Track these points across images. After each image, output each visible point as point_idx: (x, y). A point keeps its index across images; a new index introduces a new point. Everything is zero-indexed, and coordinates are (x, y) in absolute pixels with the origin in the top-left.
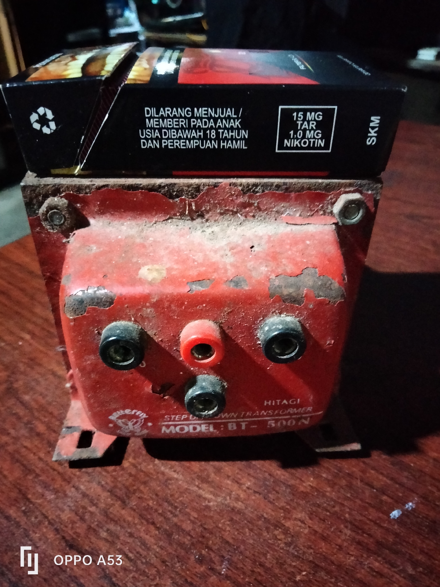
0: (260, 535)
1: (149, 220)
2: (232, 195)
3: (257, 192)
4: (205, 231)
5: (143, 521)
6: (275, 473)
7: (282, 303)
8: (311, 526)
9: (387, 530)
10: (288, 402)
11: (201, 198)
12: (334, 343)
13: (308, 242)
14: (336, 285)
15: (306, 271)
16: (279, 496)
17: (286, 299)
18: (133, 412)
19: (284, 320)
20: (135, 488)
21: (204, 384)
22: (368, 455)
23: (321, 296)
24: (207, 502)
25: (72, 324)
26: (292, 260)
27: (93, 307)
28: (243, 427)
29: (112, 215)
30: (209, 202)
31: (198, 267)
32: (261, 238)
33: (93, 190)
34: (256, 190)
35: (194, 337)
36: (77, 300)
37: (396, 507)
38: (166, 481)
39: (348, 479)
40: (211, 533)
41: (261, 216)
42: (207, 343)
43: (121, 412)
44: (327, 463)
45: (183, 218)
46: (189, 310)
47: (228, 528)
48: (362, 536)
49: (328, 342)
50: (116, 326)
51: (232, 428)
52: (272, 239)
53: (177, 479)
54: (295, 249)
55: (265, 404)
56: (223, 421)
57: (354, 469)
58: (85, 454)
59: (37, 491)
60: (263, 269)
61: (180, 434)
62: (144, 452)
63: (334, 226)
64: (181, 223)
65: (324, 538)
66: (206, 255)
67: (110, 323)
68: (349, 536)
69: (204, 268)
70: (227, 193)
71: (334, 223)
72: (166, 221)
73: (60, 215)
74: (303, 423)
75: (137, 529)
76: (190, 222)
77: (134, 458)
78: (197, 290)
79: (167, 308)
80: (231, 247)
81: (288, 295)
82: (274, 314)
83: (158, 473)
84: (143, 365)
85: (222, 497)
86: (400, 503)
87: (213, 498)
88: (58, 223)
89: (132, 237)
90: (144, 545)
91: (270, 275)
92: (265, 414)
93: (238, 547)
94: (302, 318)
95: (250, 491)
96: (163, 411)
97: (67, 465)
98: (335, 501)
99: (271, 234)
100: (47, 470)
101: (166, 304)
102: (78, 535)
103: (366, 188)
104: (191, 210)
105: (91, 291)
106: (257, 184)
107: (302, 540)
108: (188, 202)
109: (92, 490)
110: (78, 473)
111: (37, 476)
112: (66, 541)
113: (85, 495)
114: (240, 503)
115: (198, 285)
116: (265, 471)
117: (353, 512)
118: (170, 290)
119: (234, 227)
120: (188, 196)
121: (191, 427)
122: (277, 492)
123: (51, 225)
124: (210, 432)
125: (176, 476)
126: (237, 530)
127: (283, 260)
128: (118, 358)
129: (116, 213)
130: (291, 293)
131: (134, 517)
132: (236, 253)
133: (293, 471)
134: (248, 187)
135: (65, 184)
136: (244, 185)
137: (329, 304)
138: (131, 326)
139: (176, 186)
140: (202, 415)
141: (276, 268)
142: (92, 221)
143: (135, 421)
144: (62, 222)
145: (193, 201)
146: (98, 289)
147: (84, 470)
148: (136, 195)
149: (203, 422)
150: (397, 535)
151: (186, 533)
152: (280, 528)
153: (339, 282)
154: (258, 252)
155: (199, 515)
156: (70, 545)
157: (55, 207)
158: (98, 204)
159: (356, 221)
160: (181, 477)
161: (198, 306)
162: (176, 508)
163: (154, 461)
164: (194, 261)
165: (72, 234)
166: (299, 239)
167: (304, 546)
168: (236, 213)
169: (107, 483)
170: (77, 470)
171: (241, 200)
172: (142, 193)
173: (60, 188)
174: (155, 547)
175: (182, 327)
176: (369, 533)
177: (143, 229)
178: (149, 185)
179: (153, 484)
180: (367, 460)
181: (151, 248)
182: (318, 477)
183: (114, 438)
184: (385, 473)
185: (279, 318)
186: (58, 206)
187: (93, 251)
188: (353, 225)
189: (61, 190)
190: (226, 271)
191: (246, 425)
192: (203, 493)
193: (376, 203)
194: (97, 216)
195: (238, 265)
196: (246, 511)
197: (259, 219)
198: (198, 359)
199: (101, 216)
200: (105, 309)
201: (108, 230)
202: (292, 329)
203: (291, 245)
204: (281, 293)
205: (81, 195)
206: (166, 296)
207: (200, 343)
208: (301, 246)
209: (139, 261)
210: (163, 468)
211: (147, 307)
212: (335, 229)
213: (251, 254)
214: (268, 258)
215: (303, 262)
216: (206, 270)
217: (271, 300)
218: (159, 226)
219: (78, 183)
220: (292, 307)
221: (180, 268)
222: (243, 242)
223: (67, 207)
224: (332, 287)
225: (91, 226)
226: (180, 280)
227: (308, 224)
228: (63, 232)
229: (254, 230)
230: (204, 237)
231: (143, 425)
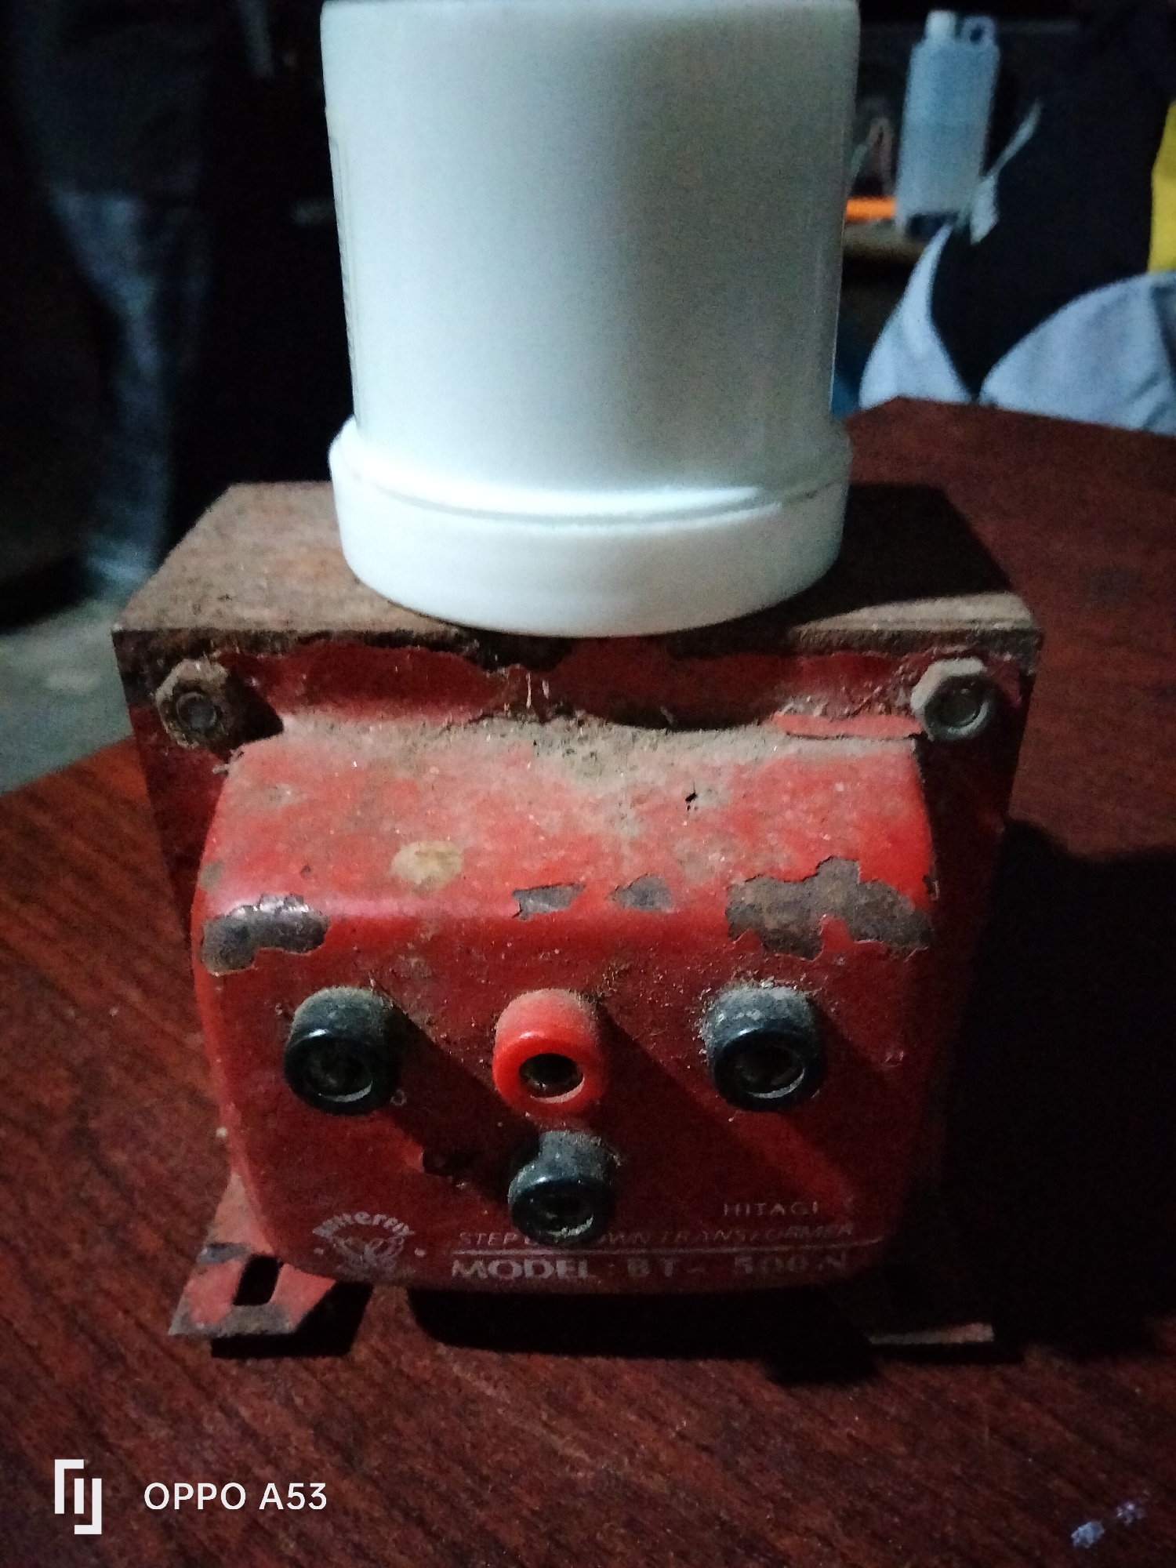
1: (432, 719)
4: (573, 752)
5: (396, 1513)
6: (757, 1397)
7: (761, 950)
8: (848, 1553)
10: (787, 1210)
12: (905, 1058)
13: (840, 787)
14: (907, 905)
15: (826, 869)
16: (765, 1461)
17: (776, 943)
18: (376, 1221)
19: (769, 998)
20: (380, 1419)
21: (558, 1156)
22: (1017, 1359)
23: (865, 936)
24: (568, 1469)
25: (219, 989)
26: (791, 834)
27: (272, 948)
28: (669, 1269)
29: (340, 705)
31: (545, 850)
32: (717, 772)
33: (291, 646)
35: (527, 1035)
36: (233, 931)
37: (1088, 1514)
38: (464, 1404)
39: (957, 1422)
42: (564, 1053)
43: (344, 1220)
45: (518, 716)
46: (519, 964)
49: (890, 1056)
50: (329, 1000)
51: (639, 1271)
52: (745, 776)
53: (491, 1400)
54: (803, 806)
55: (725, 1215)
56: (614, 1252)
57: (975, 1395)
58: (252, 1321)
59: (126, 1415)
60: (716, 858)
61: (501, 1282)
62: (410, 1321)
63: (912, 743)
64: (513, 728)
66: (569, 817)
67: (314, 991)
69: (562, 853)
71: (911, 736)
72: (474, 724)
73: (206, 706)
74: (830, 1267)
75: (376, 1534)
76: (536, 726)
77: (383, 1336)
78: (539, 911)
79: (461, 956)
80: (636, 795)
81: (777, 931)
82: (742, 979)
83: (443, 1381)
84: (398, 1099)
85: (611, 1457)
86: (1100, 1501)
87: (587, 1459)
88: (201, 726)
89: (387, 764)
91: (731, 877)
92: (726, 1238)
94: (815, 992)
95: (687, 1444)
96: (455, 1220)
97: (207, 1347)
98: (917, 1485)
99: (743, 763)
100: (156, 1356)
101: (459, 947)
102: (223, 1547)
103: (997, 646)
104: (537, 697)
105: (267, 907)
108: (532, 678)
109: (268, 1420)
110: (234, 1372)
111: (130, 1372)
113: (248, 1433)
114: (657, 1477)
115: (541, 898)
116: (730, 1391)
117: (968, 1522)
118: (469, 909)
119: (649, 740)
121: (528, 1265)
122: (760, 1451)
123: (185, 730)
124: (581, 1280)
125: (490, 1391)
127: (770, 835)
128: (333, 1082)
129: (349, 702)
130: (786, 926)
131: (372, 1501)
132: (647, 813)
133: (805, 1393)
135: (221, 630)
137: (887, 955)
138: (366, 1001)
140: (553, 1238)
141: (749, 858)
142: (288, 721)
143: (381, 1242)
144: (213, 721)
145: (546, 676)
146: (288, 902)
147: (251, 1363)
148: (398, 658)
149: (559, 1252)
151: (508, 1553)
153: (916, 900)
154: (707, 812)
155: (544, 1506)
157: (196, 686)
158: (303, 681)
159: (970, 734)
160: (504, 1395)
161: (540, 952)
162: (485, 1480)
163: (435, 1348)
164: (537, 831)
165: (234, 753)
166: (816, 776)
169: (306, 1403)
170: (232, 1362)
172: (412, 653)
173: (210, 639)
175: (502, 1005)
177: (414, 745)
178: (431, 635)
179: (428, 1412)
180: (1012, 1371)
181: (431, 796)
182: (873, 1413)
183: (328, 1284)
184: (1060, 1409)
185: (755, 991)
186: (203, 683)
187: (284, 802)
188: (964, 741)
189: (212, 643)
190: (618, 859)
191: (675, 1264)
192: (561, 1442)
193: (1027, 684)
194: (301, 709)
195: (652, 845)
196: (673, 1502)
198: (540, 1093)
199: (311, 707)
200: (302, 954)
201: (326, 746)
202: (787, 1022)
203: (793, 793)
204: (760, 924)
205: (261, 656)
206: (459, 925)
207: (541, 1051)
208: (819, 799)
209: (394, 829)
210: (456, 1369)
211: (408, 954)
212: (917, 751)
213: (687, 817)
214: (731, 830)
215: (820, 841)
216: (563, 859)
217: (734, 942)
218: (458, 736)
219: (254, 628)
220: (790, 963)
221: (500, 849)
222: (670, 784)
223: (224, 687)
224: (896, 913)
225: (285, 734)
226: (495, 883)
227: (843, 736)
228: (214, 747)
229: (700, 751)
230: (568, 767)
231: (402, 1253)
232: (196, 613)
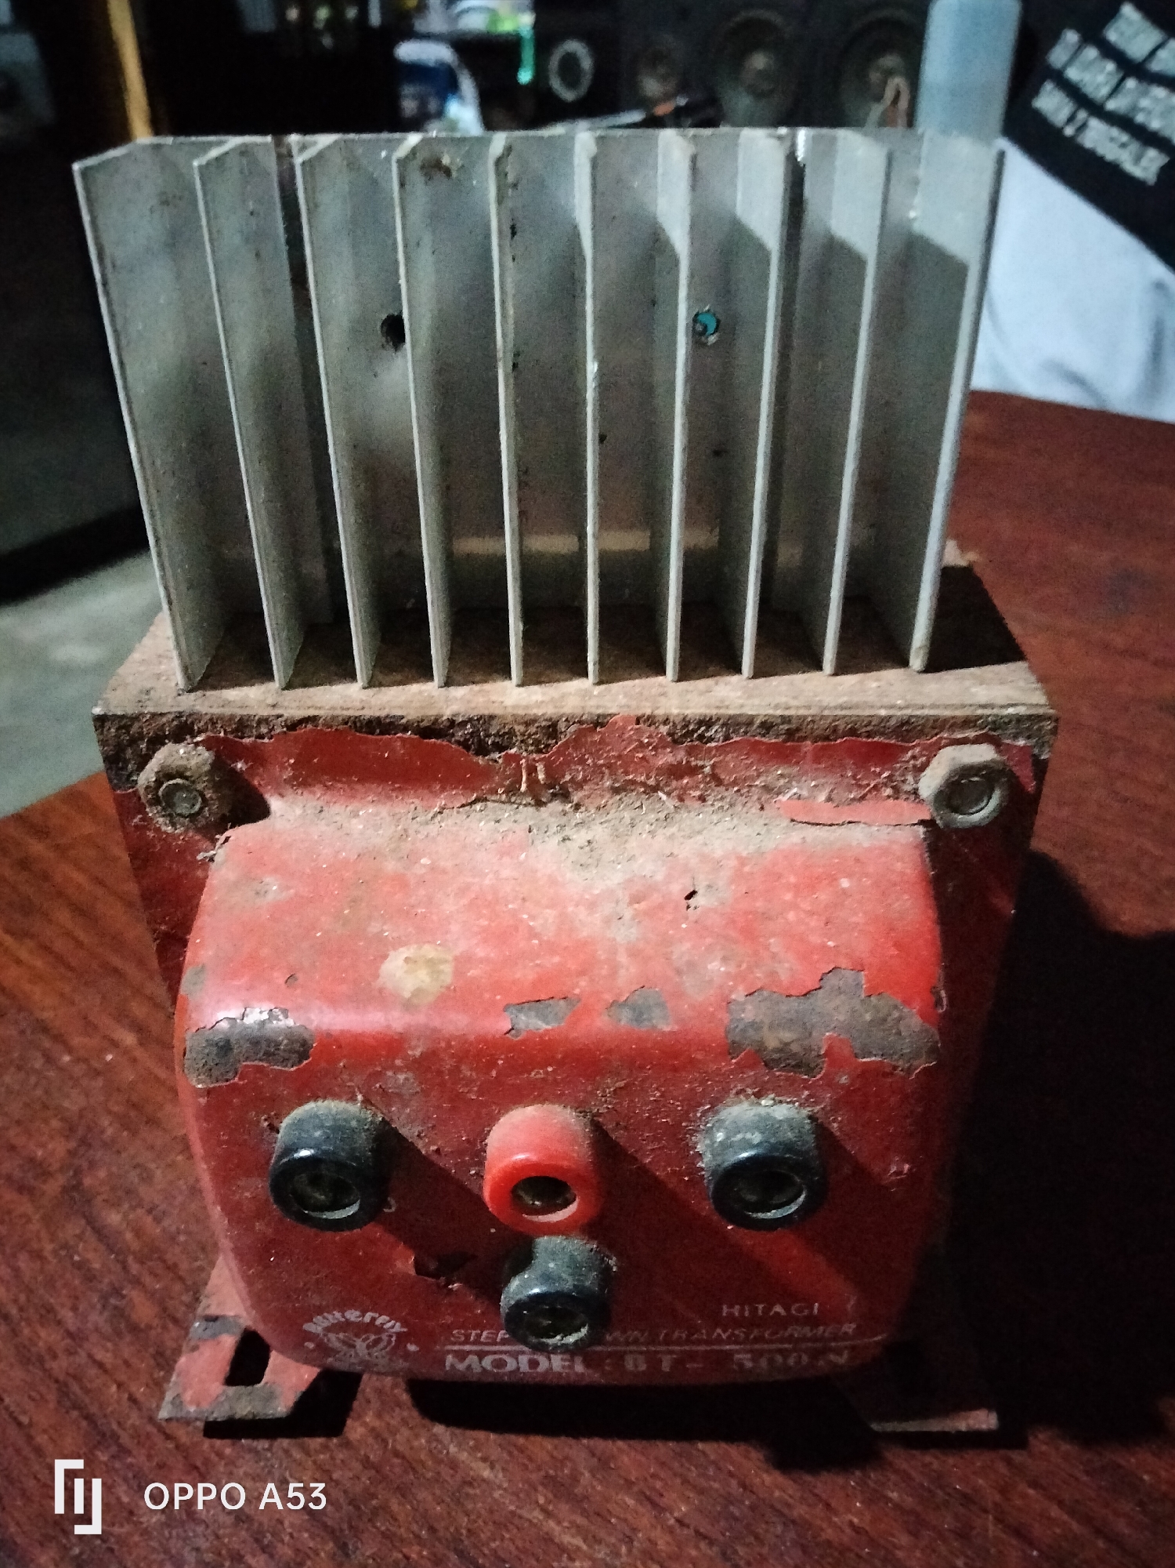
1: (425, 803)
2: (642, 746)
3: (711, 739)
4: (569, 839)
6: (757, 1481)
7: (762, 1068)
10: (787, 1309)
11: (558, 753)
12: (910, 1170)
13: (845, 883)
14: (913, 1021)
15: (833, 981)
17: (777, 1061)
18: (368, 1318)
19: (768, 1117)
20: (375, 1503)
21: (552, 1265)
22: (1021, 1444)
23: (870, 1054)
24: (565, 1557)
25: (203, 1101)
26: (795, 940)
27: (256, 1063)
28: (666, 1366)
29: (328, 788)
30: (582, 761)
31: (539, 955)
32: (718, 865)
33: (278, 730)
34: (708, 734)
35: (521, 1156)
36: (215, 1043)
38: (460, 1487)
39: (960, 1509)
41: (722, 799)
42: (557, 1176)
43: (335, 1317)
44: (898, 1457)
45: (513, 799)
46: (510, 1081)
49: (894, 1169)
50: (315, 1115)
51: (636, 1366)
52: (747, 869)
53: (487, 1483)
54: (806, 905)
55: (724, 1314)
56: (611, 1349)
57: (980, 1482)
58: (244, 1404)
60: (715, 967)
61: (495, 1375)
63: (921, 829)
64: (507, 812)
66: (564, 917)
67: (301, 1103)
69: (556, 959)
70: (630, 741)
71: (922, 822)
72: (467, 808)
73: (190, 792)
74: (831, 1363)
76: (531, 810)
77: (379, 1416)
78: (531, 1027)
79: (451, 1072)
80: (634, 892)
81: (775, 1049)
82: (742, 1097)
83: (440, 1462)
84: (389, 1206)
85: (608, 1545)
87: (584, 1547)
88: (186, 812)
89: (375, 855)
91: (732, 990)
92: (724, 1336)
94: (817, 1109)
95: (686, 1531)
96: (447, 1317)
97: (199, 1427)
99: (744, 854)
100: (148, 1436)
101: (448, 1064)
103: (1009, 731)
104: (533, 782)
105: (252, 1020)
106: (711, 719)
108: (527, 761)
110: (228, 1451)
111: (124, 1451)
115: (533, 1013)
116: (729, 1474)
118: (458, 1023)
119: (648, 828)
120: (527, 745)
121: (524, 1360)
122: (759, 1540)
123: (169, 816)
124: (577, 1374)
125: (486, 1473)
127: (772, 940)
128: (319, 1199)
129: (340, 784)
130: (788, 1044)
132: (645, 913)
134: (686, 726)
135: (207, 714)
136: (674, 723)
137: (891, 1074)
138: (355, 1117)
139: (494, 722)
140: (548, 1345)
141: (750, 969)
142: (275, 803)
143: (373, 1337)
144: (197, 807)
145: (540, 760)
146: (272, 1015)
147: (244, 1443)
148: (388, 746)
153: (923, 1015)
154: (707, 912)
157: (178, 773)
158: (290, 765)
159: (983, 819)
160: (499, 1478)
161: (532, 1070)
163: (431, 1428)
164: (532, 934)
165: (222, 838)
166: (820, 870)
168: (655, 789)
170: (228, 1442)
171: (666, 758)
172: (402, 739)
173: (193, 723)
175: (493, 1120)
177: (405, 830)
178: (422, 721)
179: (425, 1496)
180: (1017, 1456)
181: (422, 892)
182: (876, 1499)
184: (1066, 1498)
185: (755, 1110)
186: (186, 769)
187: (270, 897)
188: (973, 830)
189: (196, 728)
190: (614, 969)
191: (672, 1361)
192: (558, 1529)
193: (1040, 769)
194: (289, 792)
195: (648, 952)
197: (718, 804)
198: (533, 1212)
199: (300, 791)
200: (286, 1069)
201: (314, 831)
202: (789, 1147)
203: (797, 890)
204: (761, 1042)
205: (246, 741)
206: (448, 1043)
207: (533, 1174)
208: (824, 896)
209: (383, 931)
210: (453, 1449)
211: (397, 1070)
212: (925, 839)
213: (686, 918)
214: (732, 933)
215: (824, 946)
216: (558, 966)
217: (734, 1061)
218: (450, 822)
219: (240, 712)
220: (791, 1081)
221: (492, 955)
222: (669, 879)
223: (210, 773)
224: (902, 1029)
225: (272, 817)
226: (487, 996)
227: (850, 822)
228: (198, 830)
229: (700, 838)
230: (564, 857)
231: (393, 1348)
232: (179, 695)
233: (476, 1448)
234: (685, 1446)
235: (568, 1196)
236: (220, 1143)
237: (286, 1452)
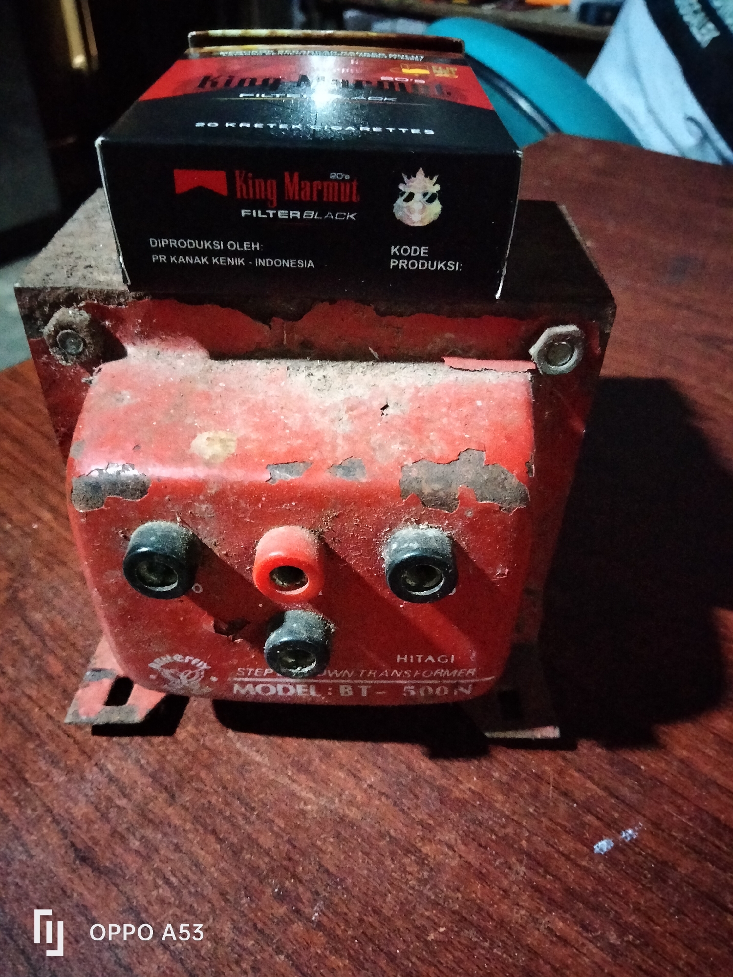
0: (380, 863)
2: (359, 317)
3: (402, 314)
4: (312, 375)
5: (199, 827)
6: (417, 765)
7: (420, 506)
8: (463, 854)
9: (586, 870)
10: (436, 659)
11: (307, 320)
12: (509, 572)
13: (479, 403)
14: (513, 481)
15: (465, 455)
16: (419, 802)
17: (430, 502)
18: (186, 661)
19: (424, 534)
20: (192, 773)
21: (295, 625)
22: (573, 747)
23: (486, 499)
24: (302, 803)
25: (83, 520)
26: (445, 433)
27: (115, 496)
28: (364, 693)
29: (163, 340)
31: (289, 439)
32: (403, 391)
33: (130, 300)
34: (400, 310)
35: (274, 554)
36: (90, 484)
37: (605, 835)
38: (243, 766)
39: (534, 783)
40: (303, 853)
42: (295, 565)
43: (167, 659)
44: (501, 755)
46: (270, 510)
47: (330, 849)
48: (544, 877)
49: (499, 572)
50: (152, 529)
51: (346, 693)
52: (420, 394)
53: (259, 764)
54: (454, 415)
55: (398, 661)
56: (332, 681)
57: (547, 768)
58: (116, 715)
59: (40, 768)
60: (396, 448)
61: (264, 697)
62: (212, 717)
63: (529, 375)
65: (482, 877)
66: (306, 418)
67: (142, 523)
68: (523, 877)
69: (300, 441)
70: (351, 313)
71: (529, 371)
73: (76, 338)
74: (460, 693)
75: (187, 838)
77: (196, 726)
78: (282, 478)
79: (234, 504)
80: (350, 405)
81: (429, 494)
82: (408, 523)
83: (230, 752)
84: (197, 588)
85: (327, 798)
86: (613, 827)
87: (314, 798)
88: (73, 352)
89: (192, 380)
90: (196, 865)
91: (405, 460)
92: (399, 675)
93: (343, 880)
94: (454, 532)
95: (374, 791)
96: (235, 660)
97: (88, 730)
98: (507, 817)
99: (420, 386)
100: (59, 735)
101: (232, 499)
102: (97, 843)
104: (290, 339)
105: (112, 470)
107: (446, 877)
108: (287, 325)
109: (125, 773)
110: (105, 744)
111: (42, 743)
112: (76, 850)
113: (112, 780)
114: (354, 809)
115: (284, 470)
116: (401, 761)
117: (535, 838)
118: (238, 475)
119: (361, 369)
120: (287, 315)
121: (280, 687)
122: (417, 797)
123: (64, 354)
124: (313, 698)
125: (258, 758)
126: (345, 852)
127: (432, 434)
128: (154, 578)
129: (169, 338)
130: (437, 491)
131: (185, 820)
132: (356, 417)
134: (386, 305)
135: (85, 289)
137: (499, 511)
138: (175, 531)
140: (293, 673)
141: (417, 448)
142: (130, 349)
143: (190, 672)
144: (81, 349)
146: (124, 468)
147: (114, 739)
148: (199, 312)
149: (298, 680)
150: (600, 880)
151: (264, 850)
152: (412, 854)
153: (519, 478)
154: (394, 417)
155: (286, 825)
156: (82, 857)
157: (69, 326)
158: (139, 324)
159: (566, 369)
160: (266, 761)
161: (283, 504)
162: (253, 809)
163: (227, 733)
164: (285, 427)
165: (96, 369)
166: (465, 396)
167: (448, 887)
169: (148, 763)
170: (104, 738)
172: (209, 308)
173: (77, 294)
174: (213, 869)
175: (260, 535)
176: (554, 873)
177: (210, 367)
179: (221, 770)
180: (569, 755)
181: (219, 402)
182: (486, 776)
183: (162, 695)
184: (596, 777)
185: (416, 531)
186: (74, 323)
187: (125, 402)
188: (562, 375)
189: (79, 297)
190: (334, 448)
191: (368, 689)
192: (299, 788)
193: (604, 338)
194: (138, 342)
195: (356, 438)
196: (363, 824)
198: (282, 588)
199: (145, 341)
200: (134, 500)
201: (154, 366)
202: (434, 551)
203: (449, 406)
204: (421, 490)
205: (112, 307)
206: (232, 486)
207: (282, 564)
208: (466, 410)
209: (195, 423)
210: (238, 745)
211: (203, 502)
212: (531, 381)
213: (381, 420)
214: (408, 429)
215: (463, 438)
216: (302, 444)
217: (404, 501)
218: (239, 362)
219: (106, 288)
220: (438, 514)
221: (261, 438)
222: (372, 398)
223: (88, 326)
224: (506, 485)
225: (128, 358)
226: (256, 459)
227: (485, 369)
228: (83, 365)
229: (393, 377)
230: (308, 384)
231: (203, 679)
232: (69, 277)
233: (253, 745)
234: (376, 746)
235: (303, 580)
236: (94, 548)
237: (141, 746)
